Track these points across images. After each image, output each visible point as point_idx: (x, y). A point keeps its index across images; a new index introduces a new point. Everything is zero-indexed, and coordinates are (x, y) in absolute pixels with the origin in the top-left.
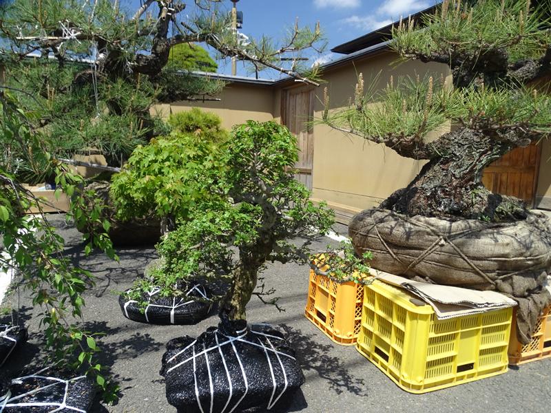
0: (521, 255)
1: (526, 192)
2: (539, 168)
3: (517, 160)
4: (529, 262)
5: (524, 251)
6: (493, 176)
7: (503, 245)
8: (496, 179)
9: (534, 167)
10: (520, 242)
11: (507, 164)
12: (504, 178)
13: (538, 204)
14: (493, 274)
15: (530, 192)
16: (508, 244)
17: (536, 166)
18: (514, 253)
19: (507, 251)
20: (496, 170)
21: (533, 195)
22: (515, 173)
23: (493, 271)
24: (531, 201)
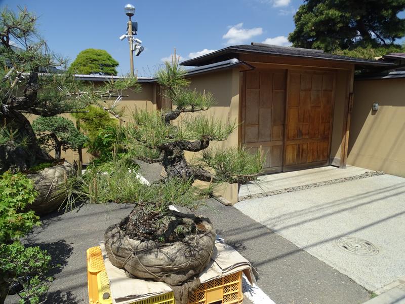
0: (170, 265)
1: (323, 155)
2: (331, 138)
3: (315, 134)
4: (176, 268)
5: (171, 263)
6: (296, 147)
7: (159, 259)
8: (299, 148)
9: (328, 138)
10: (168, 258)
11: (307, 137)
12: (305, 147)
13: (332, 162)
14: (159, 274)
15: (325, 154)
16: (162, 259)
17: (330, 136)
18: (166, 264)
19: (162, 263)
20: (298, 142)
21: (328, 156)
22: (314, 143)
23: (159, 273)
24: (327, 160)
